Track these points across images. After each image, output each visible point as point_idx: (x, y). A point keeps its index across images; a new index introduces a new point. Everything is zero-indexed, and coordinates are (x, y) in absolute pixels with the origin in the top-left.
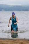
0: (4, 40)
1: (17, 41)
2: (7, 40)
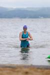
1: (18, 69)
2: (2, 69)
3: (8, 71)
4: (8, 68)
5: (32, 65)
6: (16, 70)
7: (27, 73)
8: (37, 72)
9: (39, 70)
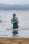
0: (3, 39)
3: (10, 41)
4: (10, 40)
5: (23, 38)
6: (15, 41)
7: (21, 42)
8: (27, 42)
9: (28, 41)
